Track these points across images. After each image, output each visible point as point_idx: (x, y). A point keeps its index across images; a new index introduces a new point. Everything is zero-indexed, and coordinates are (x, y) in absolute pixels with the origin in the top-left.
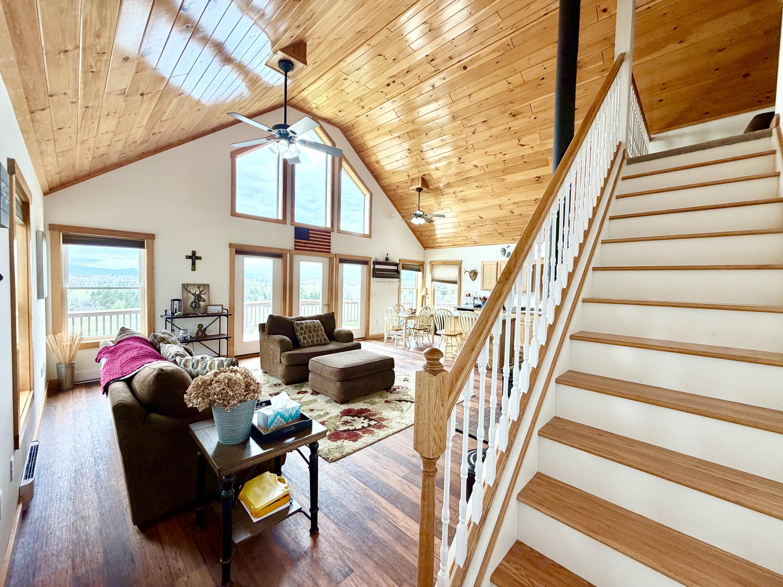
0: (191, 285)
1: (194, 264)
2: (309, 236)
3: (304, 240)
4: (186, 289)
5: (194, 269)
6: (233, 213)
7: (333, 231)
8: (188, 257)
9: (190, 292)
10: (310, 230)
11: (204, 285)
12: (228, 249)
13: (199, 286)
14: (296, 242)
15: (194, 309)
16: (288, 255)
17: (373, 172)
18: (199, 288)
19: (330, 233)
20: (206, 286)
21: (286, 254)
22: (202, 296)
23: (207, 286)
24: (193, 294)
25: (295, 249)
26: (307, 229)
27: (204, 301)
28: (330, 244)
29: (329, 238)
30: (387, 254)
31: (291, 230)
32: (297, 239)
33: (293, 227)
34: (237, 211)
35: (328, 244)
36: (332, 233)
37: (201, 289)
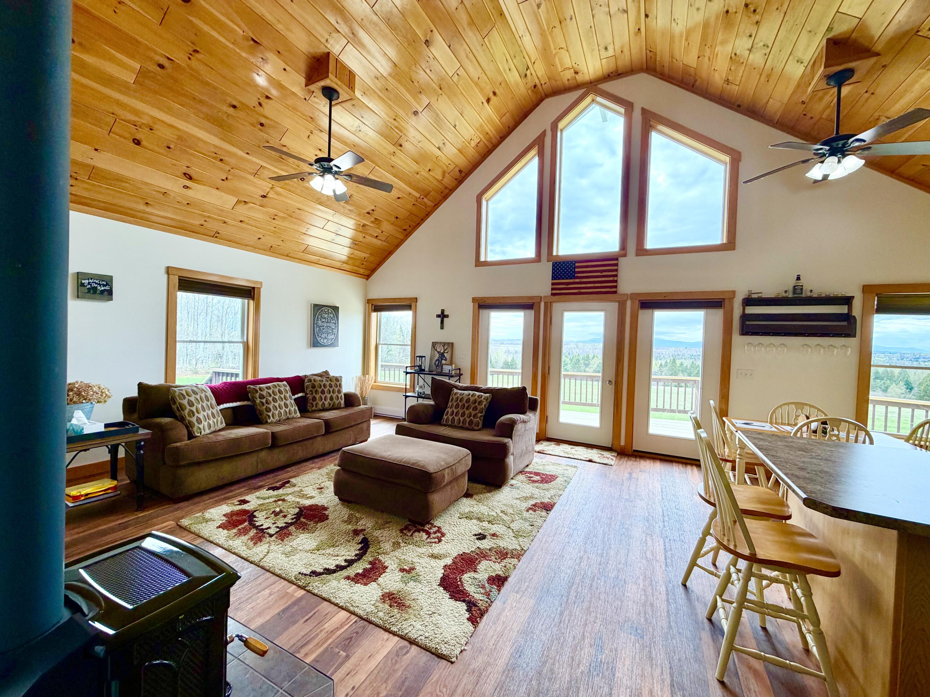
0: (438, 343)
1: (442, 322)
2: (574, 272)
3: (567, 279)
4: (434, 347)
5: (442, 328)
6: (478, 263)
7: (625, 255)
8: (438, 316)
9: (436, 350)
10: (576, 262)
12: (471, 304)
13: (444, 344)
14: (553, 284)
15: (437, 367)
16: (542, 305)
17: (739, 106)
18: (444, 346)
19: (617, 259)
20: (451, 345)
21: (540, 303)
22: (445, 354)
24: (438, 352)
25: (553, 294)
26: (572, 262)
27: (446, 360)
28: (615, 279)
29: (615, 268)
30: (798, 278)
31: (546, 269)
32: (555, 279)
33: (551, 264)
34: (482, 259)
35: (611, 279)
36: (621, 259)
37: (445, 348)
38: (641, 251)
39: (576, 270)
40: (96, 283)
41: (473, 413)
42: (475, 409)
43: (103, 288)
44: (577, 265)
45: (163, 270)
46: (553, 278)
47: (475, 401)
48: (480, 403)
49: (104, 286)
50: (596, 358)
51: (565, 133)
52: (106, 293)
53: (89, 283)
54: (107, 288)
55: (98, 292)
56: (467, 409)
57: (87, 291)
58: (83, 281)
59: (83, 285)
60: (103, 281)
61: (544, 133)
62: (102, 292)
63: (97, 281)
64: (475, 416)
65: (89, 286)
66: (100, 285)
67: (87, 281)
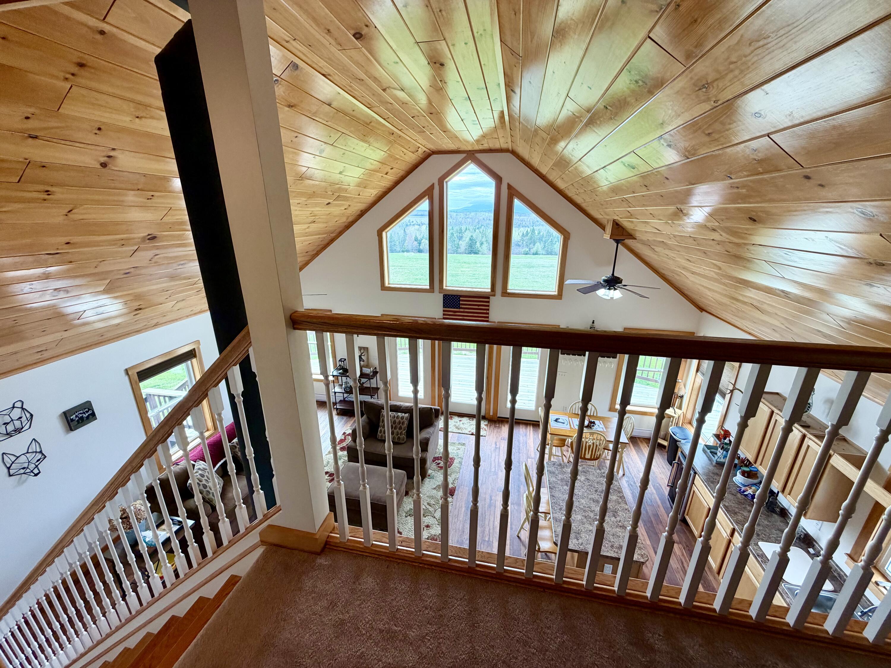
2: (459, 304)
3: (454, 308)
6: (384, 288)
7: (494, 295)
10: (461, 296)
11: (364, 348)
14: (444, 311)
18: (360, 350)
19: (489, 298)
22: (362, 357)
23: (366, 349)
25: (444, 318)
26: (457, 296)
27: (363, 361)
28: (488, 312)
29: (488, 304)
30: (593, 322)
31: (439, 299)
32: (446, 308)
33: (441, 296)
34: (387, 284)
35: (485, 311)
36: (491, 297)
37: (362, 352)
38: (505, 293)
39: (461, 302)
40: (81, 414)
41: (400, 432)
42: (400, 428)
43: (87, 415)
44: (461, 298)
45: (123, 373)
46: (444, 307)
47: (400, 422)
48: (403, 423)
49: (87, 412)
50: (468, 231)
51: (449, 183)
52: (91, 416)
53: (76, 417)
54: (90, 412)
55: (85, 419)
56: (395, 429)
57: (77, 423)
58: (72, 417)
59: (72, 420)
60: (85, 409)
61: (432, 186)
62: (88, 417)
63: (81, 412)
64: (401, 433)
65: (77, 418)
66: (84, 413)
67: (74, 416)
